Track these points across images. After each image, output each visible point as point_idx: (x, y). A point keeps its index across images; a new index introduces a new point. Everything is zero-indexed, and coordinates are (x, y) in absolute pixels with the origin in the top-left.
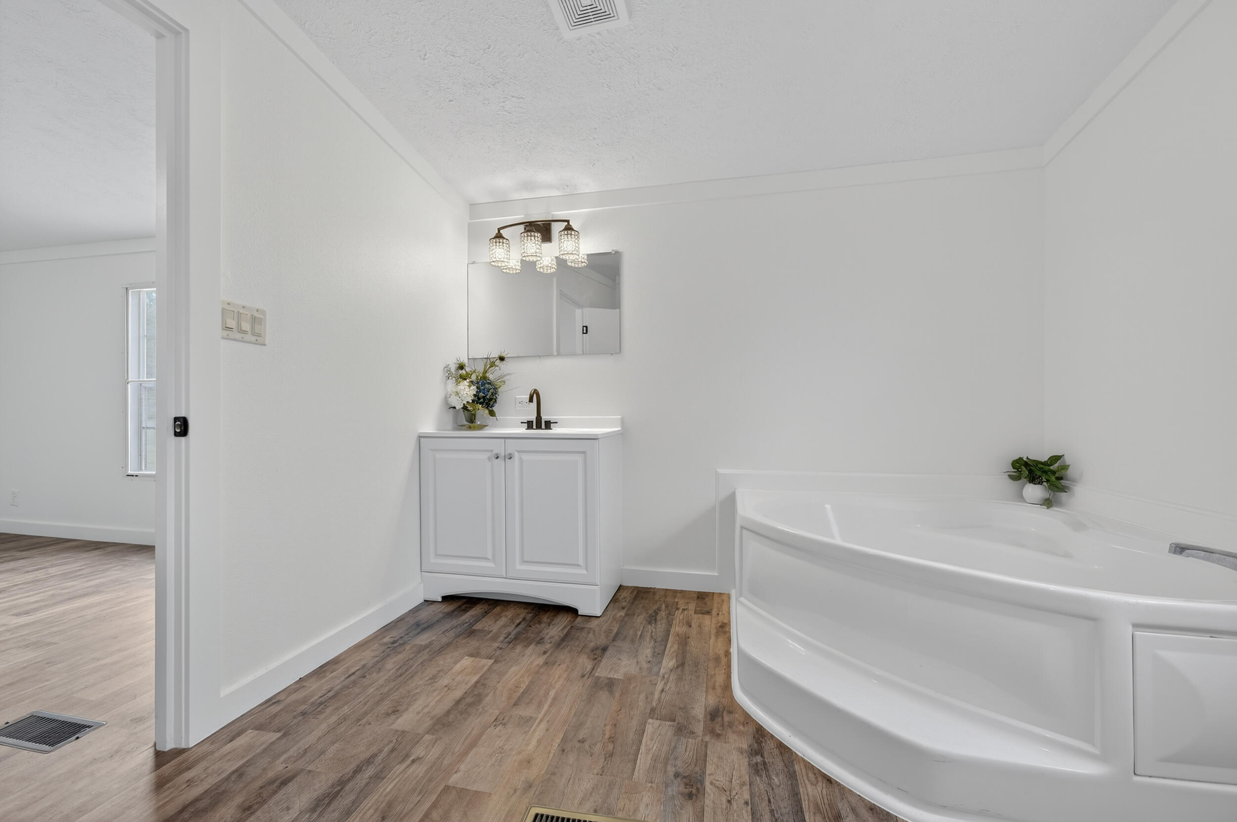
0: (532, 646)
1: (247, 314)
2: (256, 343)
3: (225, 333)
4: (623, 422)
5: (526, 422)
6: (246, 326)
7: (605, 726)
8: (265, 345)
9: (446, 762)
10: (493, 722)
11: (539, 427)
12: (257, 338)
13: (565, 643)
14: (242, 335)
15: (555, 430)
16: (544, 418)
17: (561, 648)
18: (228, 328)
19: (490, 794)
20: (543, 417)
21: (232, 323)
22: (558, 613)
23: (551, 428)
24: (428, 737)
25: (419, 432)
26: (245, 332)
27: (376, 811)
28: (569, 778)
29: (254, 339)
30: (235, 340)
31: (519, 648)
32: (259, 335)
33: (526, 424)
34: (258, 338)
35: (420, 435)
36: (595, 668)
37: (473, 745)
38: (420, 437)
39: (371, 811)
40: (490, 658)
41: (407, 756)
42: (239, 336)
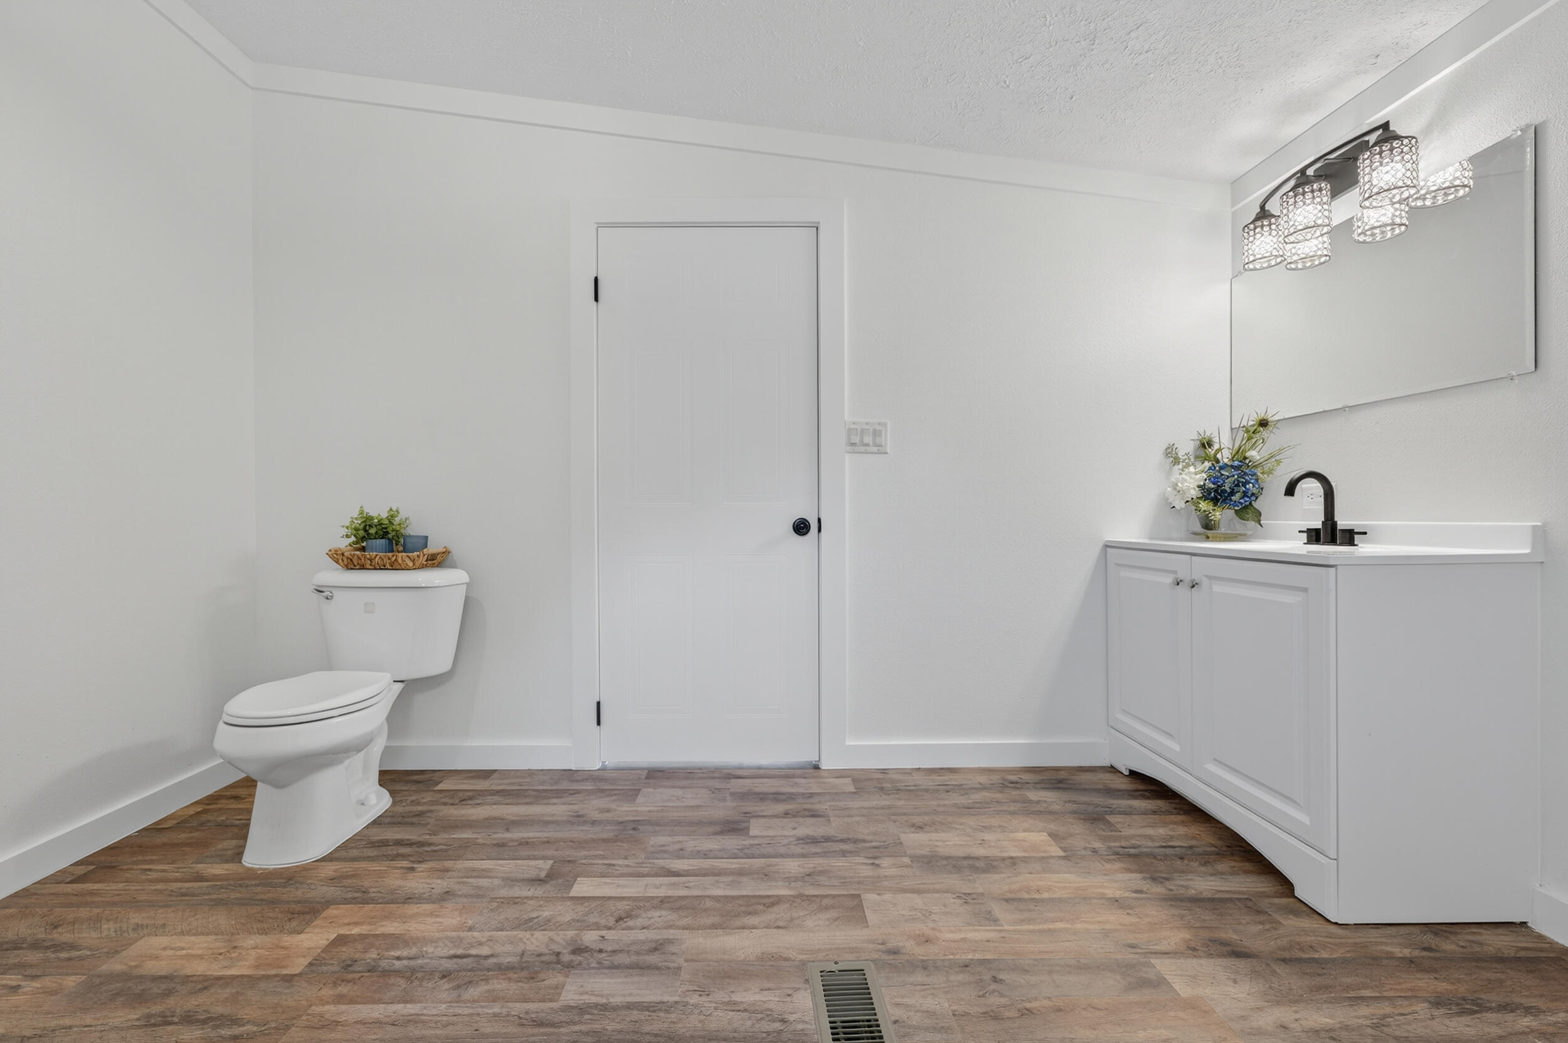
0: (1138, 876)
1: (869, 429)
2: (879, 453)
3: (850, 448)
4: (1540, 535)
5: (1306, 530)
6: (868, 439)
7: (1049, 998)
8: (887, 453)
9: (886, 883)
10: (962, 893)
11: (1333, 541)
12: (878, 448)
13: (1189, 904)
14: (865, 448)
15: (1364, 548)
16: (1340, 525)
17: (1171, 905)
18: (853, 444)
19: (868, 927)
20: (1338, 523)
21: (856, 439)
22: (1263, 873)
23: (1356, 543)
24: (907, 860)
25: (1106, 539)
26: (867, 445)
27: (815, 868)
28: (929, 983)
29: (875, 449)
30: (860, 453)
31: (1117, 865)
32: (880, 446)
33: (1305, 534)
34: (880, 449)
35: (1108, 544)
36: (1169, 955)
37: (919, 892)
38: (1107, 546)
39: (812, 865)
40: (1065, 851)
41: (875, 858)
42: (862, 449)
